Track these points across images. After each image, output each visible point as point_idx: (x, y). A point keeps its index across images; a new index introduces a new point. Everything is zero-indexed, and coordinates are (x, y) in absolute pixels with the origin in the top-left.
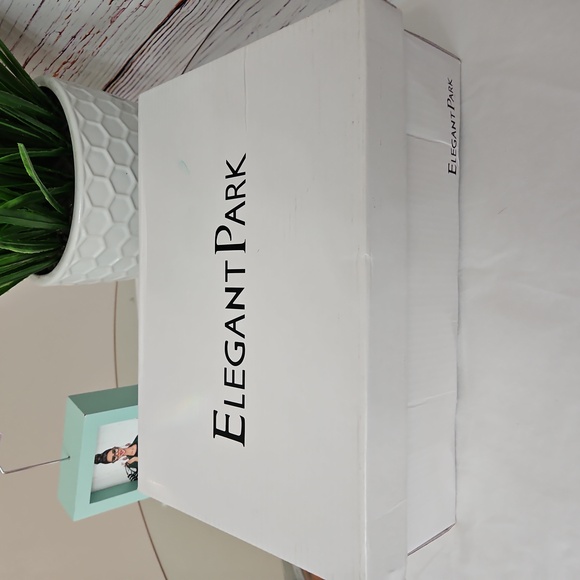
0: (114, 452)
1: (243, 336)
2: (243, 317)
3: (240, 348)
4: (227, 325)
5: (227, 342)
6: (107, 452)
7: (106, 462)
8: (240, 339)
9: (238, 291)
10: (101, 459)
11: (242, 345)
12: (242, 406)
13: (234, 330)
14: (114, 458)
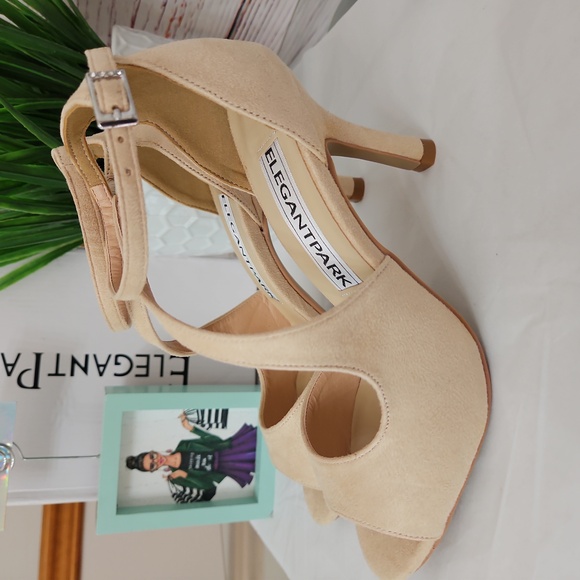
0: (152, 457)
1: (110, 356)
2: (95, 356)
3: (120, 359)
4: (101, 374)
5: (116, 375)
6: (143, 455)
7: (142, 469)
8: (112, 360)
9: (74, 361)
10: (134, 463)
11: (117, 357)
12: (162, 357)
13: (105, 366)
14: (152, 466)
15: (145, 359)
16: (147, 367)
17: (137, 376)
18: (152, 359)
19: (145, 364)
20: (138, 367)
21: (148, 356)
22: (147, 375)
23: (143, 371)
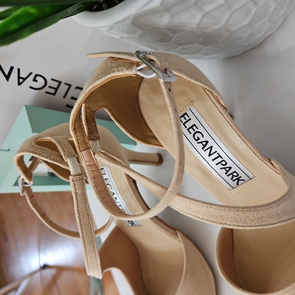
1: (31, 73)
2: (19, 70)
3: (38, 78)
4: (19, 84)
5: (31, 87)
8: (32, 77)
11: (36, 75)
12: (70, 86)
13: (24, 79)
15: (57, 84)
17: (47, 92)
18: (62, 85)
19: (55, 87)
20: (50, 87)
21: (60, 82)
22: (54, 94)
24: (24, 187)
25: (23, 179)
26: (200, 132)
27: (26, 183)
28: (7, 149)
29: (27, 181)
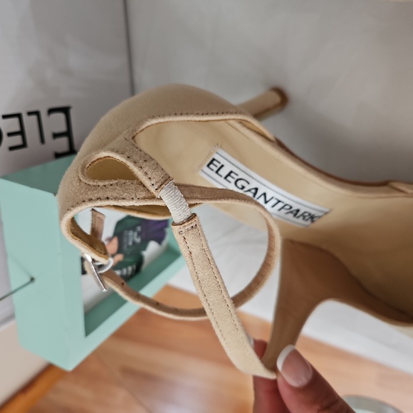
15: (16, 120)
16: (21, 132)
17: (12, 148)
18: (25, 118)
19: (17, 128)
20: (10, 134)
21: (19, 116)
22: (24, 145)
23: (17, 140)
24: (101, 274)
25: (94, 260)
26: (241, 179)
27: (101, 267)
28: (28, 280)
29: (101, 261)
